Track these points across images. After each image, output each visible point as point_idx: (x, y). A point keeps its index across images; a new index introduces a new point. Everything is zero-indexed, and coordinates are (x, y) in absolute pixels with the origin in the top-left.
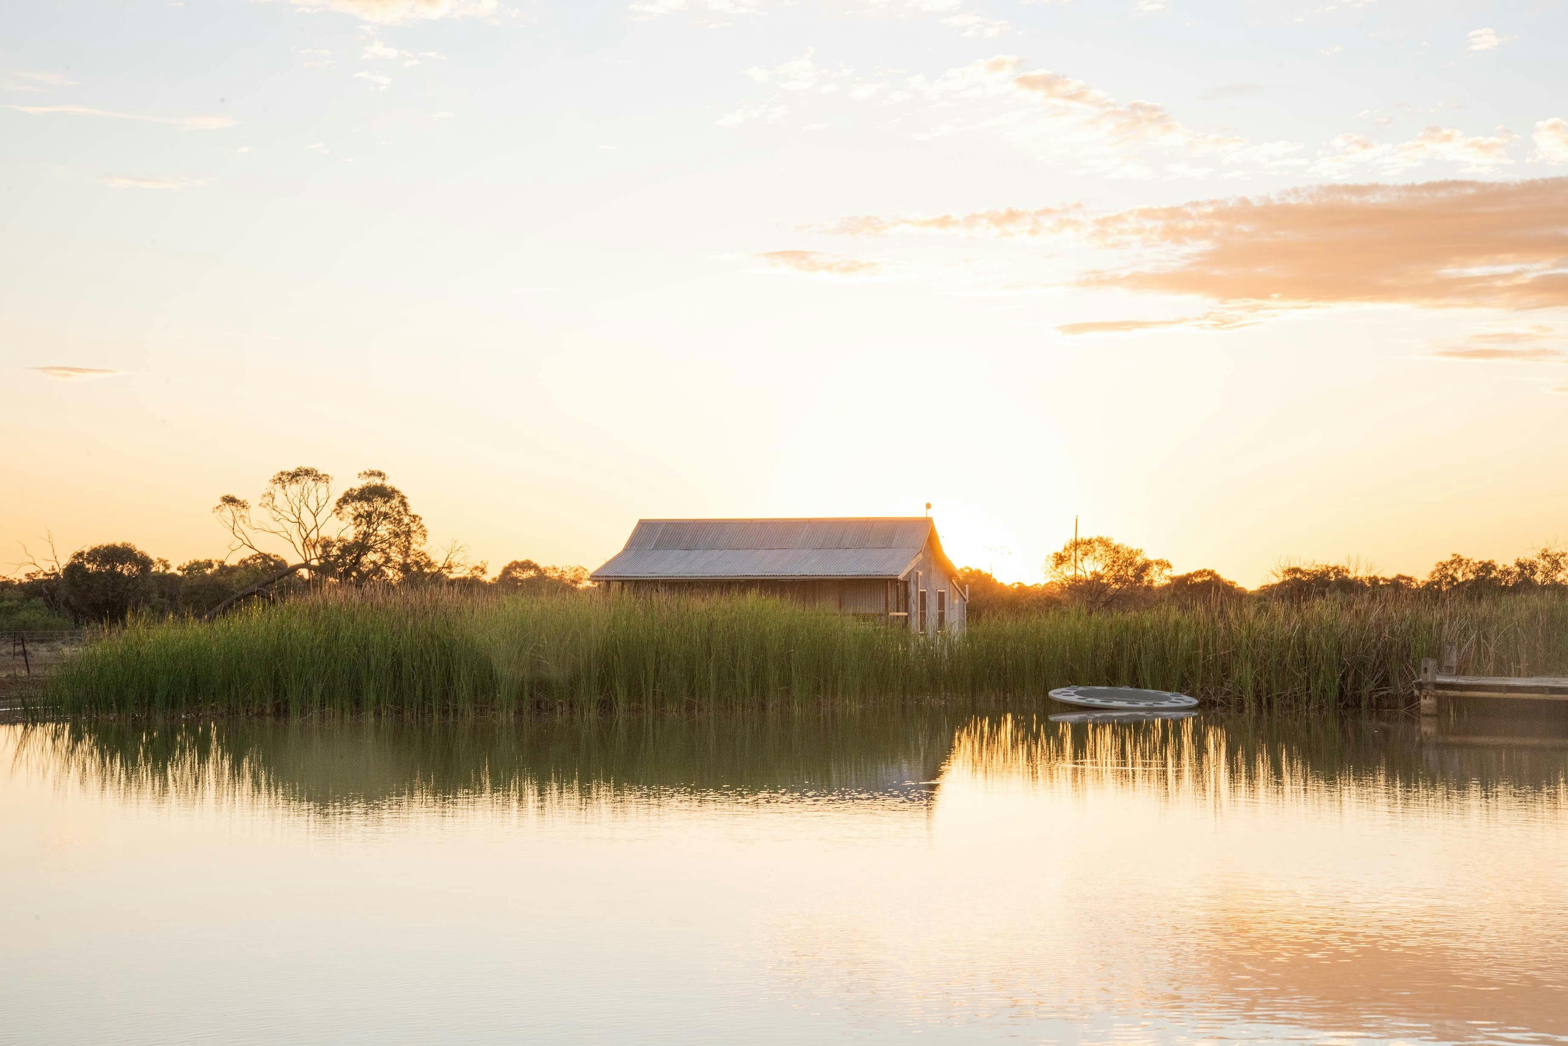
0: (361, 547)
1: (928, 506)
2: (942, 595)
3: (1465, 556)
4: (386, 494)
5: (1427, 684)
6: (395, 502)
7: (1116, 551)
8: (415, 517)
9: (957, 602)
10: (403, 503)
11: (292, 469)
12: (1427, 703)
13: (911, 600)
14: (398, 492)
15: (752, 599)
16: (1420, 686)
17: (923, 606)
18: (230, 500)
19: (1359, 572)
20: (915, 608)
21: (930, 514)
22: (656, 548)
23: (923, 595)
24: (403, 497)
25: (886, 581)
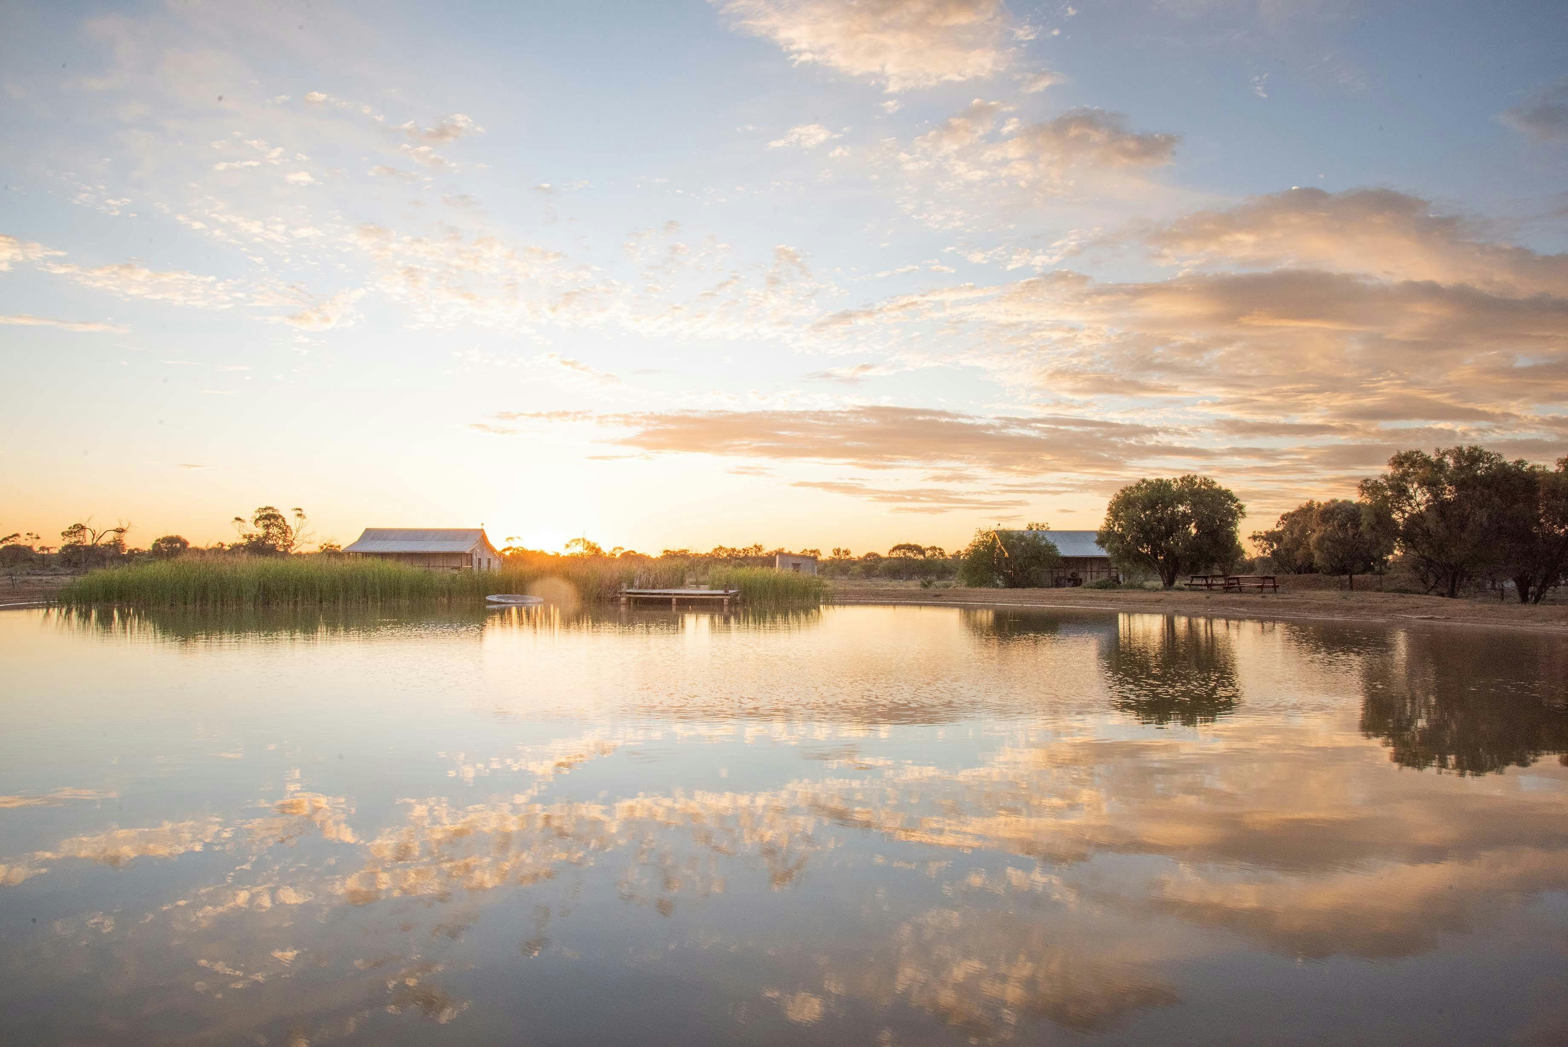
0: (267, 536)
1: (482, 524)
2: (489, 560)
3: (723, 546)
4: (276, 517)
5: (623, 592)
6: (280, 520)
7: (588, 543)
8: (288, 526)
9: (497, 562)
10: (284, 520)
11: (264, 507)
12: (623, 599)
13: (474, 561)
14: (281, 516)
15: (369, 561)
16: (621, 593)
17: (480, 563)
18: (238, 519)
19: (692, 551)
20: (475, 564)
21: (483, 527)
22: (371, 539)
23: (480, 559)
24: (284, 518)
25: (462, 553)
